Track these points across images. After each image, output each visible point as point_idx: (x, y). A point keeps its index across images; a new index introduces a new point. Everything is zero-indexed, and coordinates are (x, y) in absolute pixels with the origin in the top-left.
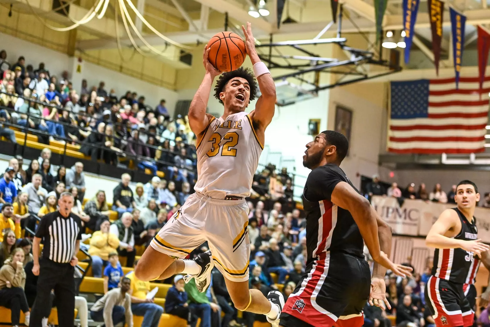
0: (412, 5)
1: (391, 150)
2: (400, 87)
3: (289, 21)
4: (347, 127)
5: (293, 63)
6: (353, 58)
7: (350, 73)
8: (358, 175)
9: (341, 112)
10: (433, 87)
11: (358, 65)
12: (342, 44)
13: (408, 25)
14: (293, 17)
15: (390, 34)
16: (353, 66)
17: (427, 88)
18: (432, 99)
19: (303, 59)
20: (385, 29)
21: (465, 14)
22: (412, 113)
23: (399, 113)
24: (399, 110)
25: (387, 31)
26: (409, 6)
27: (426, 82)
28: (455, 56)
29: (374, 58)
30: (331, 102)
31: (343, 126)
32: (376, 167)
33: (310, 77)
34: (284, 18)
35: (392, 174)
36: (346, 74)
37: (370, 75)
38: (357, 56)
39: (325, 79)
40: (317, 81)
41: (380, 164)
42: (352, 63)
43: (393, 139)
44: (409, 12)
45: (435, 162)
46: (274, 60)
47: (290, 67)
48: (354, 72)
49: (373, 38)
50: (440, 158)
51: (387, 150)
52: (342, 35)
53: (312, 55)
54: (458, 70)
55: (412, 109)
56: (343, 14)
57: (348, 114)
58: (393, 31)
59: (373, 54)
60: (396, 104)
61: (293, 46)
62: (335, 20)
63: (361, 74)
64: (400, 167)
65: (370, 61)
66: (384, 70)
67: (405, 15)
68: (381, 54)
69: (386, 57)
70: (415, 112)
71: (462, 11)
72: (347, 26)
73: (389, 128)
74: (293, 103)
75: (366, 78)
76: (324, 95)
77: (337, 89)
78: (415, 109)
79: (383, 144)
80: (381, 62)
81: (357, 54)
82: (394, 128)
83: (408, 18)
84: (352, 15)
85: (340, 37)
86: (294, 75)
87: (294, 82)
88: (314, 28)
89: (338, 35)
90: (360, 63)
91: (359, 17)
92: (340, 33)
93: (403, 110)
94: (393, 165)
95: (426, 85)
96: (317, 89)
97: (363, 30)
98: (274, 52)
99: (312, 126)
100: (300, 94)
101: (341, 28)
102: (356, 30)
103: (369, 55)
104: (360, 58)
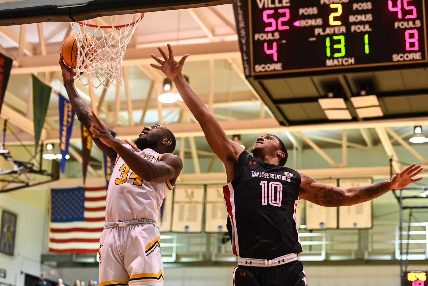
0: (68, 121)
1: (51, 250)
2: (59, 194)
4: (12, 229)
6: (16, 168)
7: (13, 182)
8: (22, 273)
9: (7, 216)
10: (88, 194)
11: (20, 174)
12: (6, 155)
13: (64, 139)
15: (50, 147)
16: (15, 175)
17: (83, 195)
18: (88, 204)
20: (45, 143)
21: (114, 130)
22: (70, 217)
23: (59, 218)
24: (59, 214)
25: (47, 144)
26: (65, 123)
27: (82, 190)
28: (106, 167)
29: (35, 168)
31: (9, 228)
32: (38, 265)
35: (53, 272)
36: (9, 182)
37: (31, 183)
38: (19, 166)
41: (42, 263)
42: (15, 172)
43: (53, 240)
44: (65, 128)
45: (91, 260)
48: (16, 180)
50: (95, 257)
51: (48, 250)
52: (6, 147)
54: (108, 179)
55: (70, 214)
56: (7, 128)
57: (13, 218)
58: (53, 145)
59: (33, 165)
60: (56, 209)
63: (23, 182)
64: (60, 265)
65: (31, 171)
67: (61, 130)
68: (41, 165)
69: (46, 167)
70: (73, 217)
71: (113, 127)
73: (49, 230)
75: (27, 185)
78: (73, 214)
79: (44, 245)
80: (41, 172)
81: (19, 164)
82: (54, 231)
83: (64, 133)
84: (15, 130)
85: (4, 149)
89: (2, 147)
90: (22, 172)
91: (22, 131)
92: (4, 145)
93: (62, 214)
94: (54, 263)
95: (82, 192)
97: (25, 143)
101: (4, 141)
102: (18, 143)
103: (29, 166)
104: (22, 168)
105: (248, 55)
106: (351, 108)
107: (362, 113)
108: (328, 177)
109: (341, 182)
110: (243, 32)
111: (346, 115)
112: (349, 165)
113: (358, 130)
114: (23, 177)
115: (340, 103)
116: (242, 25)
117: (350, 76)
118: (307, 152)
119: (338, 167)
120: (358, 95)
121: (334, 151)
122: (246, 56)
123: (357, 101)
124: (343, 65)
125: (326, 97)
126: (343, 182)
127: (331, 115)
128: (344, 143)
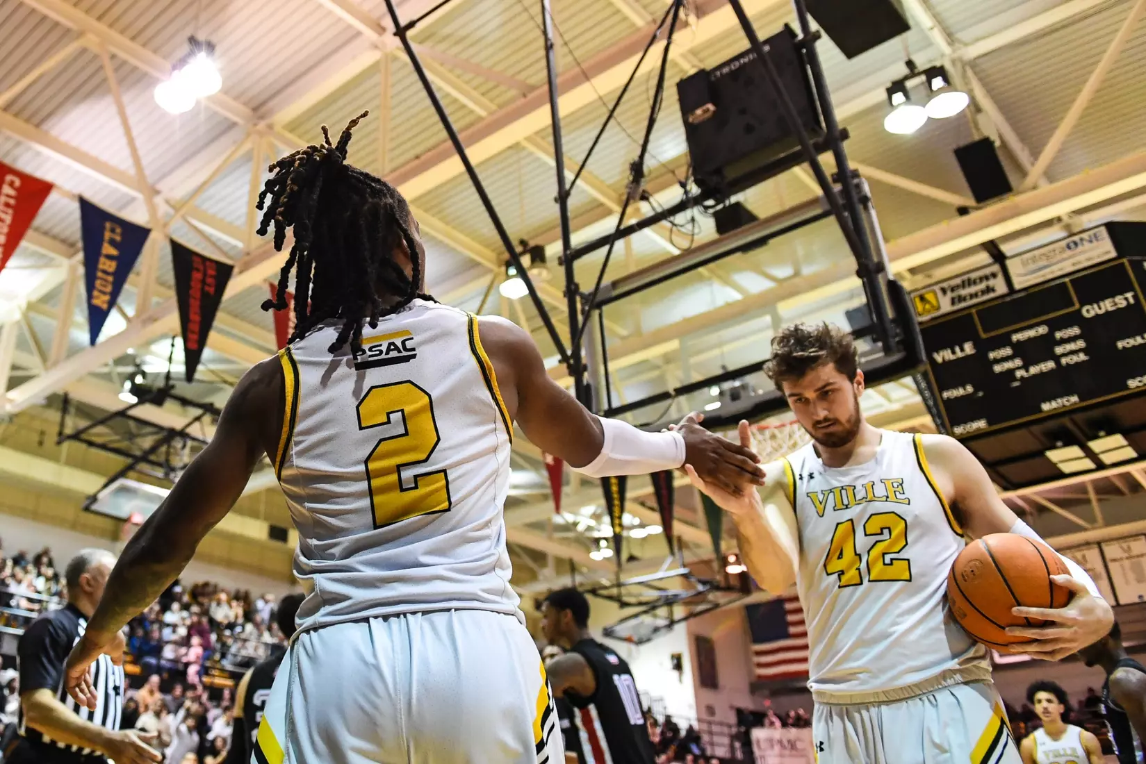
1: (760, 677)
3: (632, 558)
5: (643, 599)
6: (700, 588)
7: (701, 603)
8: (731, 707)
9: (701, 643)
10: (788, 606)
11: (707, 594)
12: (688, 575)
14: (636, 553)
16: (702, 596)
17: (783, 608)
18: (789, 618)
19: (651, 595)
20: (726, 554)
23: (760, 637)
25: (729, 556)
27: (781, 602)
29: (722, 585)
30: (690, 633)
31: (706, 657)
32: (748, 696)
33: (662, 611)
34: (624, 556)
35: (767, 703)
37: (721, 602)
38: (704, 585)
39: (679, 611)
40: (671, 613)
41: (752, 692)
42: (701, 593)
43: (759, 665)
46: (626, 599)
47: (640, 604)
48: (704, 601)
49: (716, 565)
51: (756, 677)
52: (686, 566)
53: (660, 589)
56: (683, 545)
57: (709, 645)
59: (719, 581)
61: (640, 583)
62: (672, 553)
63: (712, 602)
64: (774, 693)
65: (718, 588)
66: (734, 596)
68: (727, 580)
69: (733, 582)
70: (776, 634)
72: (688, 556)
73: (753, 653)
74: (649, 640)
75: (718, 605)
76: (681, 629)
77: (692, 620)
79: (750, 672)
80: (730, 588)
81: (704, 583)
82: (758, 654)
84: (691, 545)
85: (684, 568)
86: (645, 612)
87: (647, 620)
88: (655, 564)
89: (681, 567)
90: (709, 591)
92: (682, 565)
94: (766, 692)
95: (780, 605)
96: (671, 624)
97: (704, 558)
98: (623, 590)
99: (675, 661)
100: (656, 630)
101: (681, 559)
102: (698, 560)
103: (715, 583)
104: (708, 586)
105: (940, 417)
106: (1090, 454)
107: (1107, 459)
108: (1083, 542)
109: (1104, 547)
110: (927, 394)
111: (1088, 464)
112: (1108, 523)
113: (1107, 478)
114: (711, 596)
115: (1075, 451)
116: (923, 385)
117: (1079, 417)
118: (1045, 516)
119: (1094, 528)
120: (1096, 437)
121: (1080, 508)
122: (939, 418)
123: (1095, 445)
124: (1064, 406)
125: (1053, 447)
126: (1107, 545)
127: (1066, 468)
128: (1092, 496)
